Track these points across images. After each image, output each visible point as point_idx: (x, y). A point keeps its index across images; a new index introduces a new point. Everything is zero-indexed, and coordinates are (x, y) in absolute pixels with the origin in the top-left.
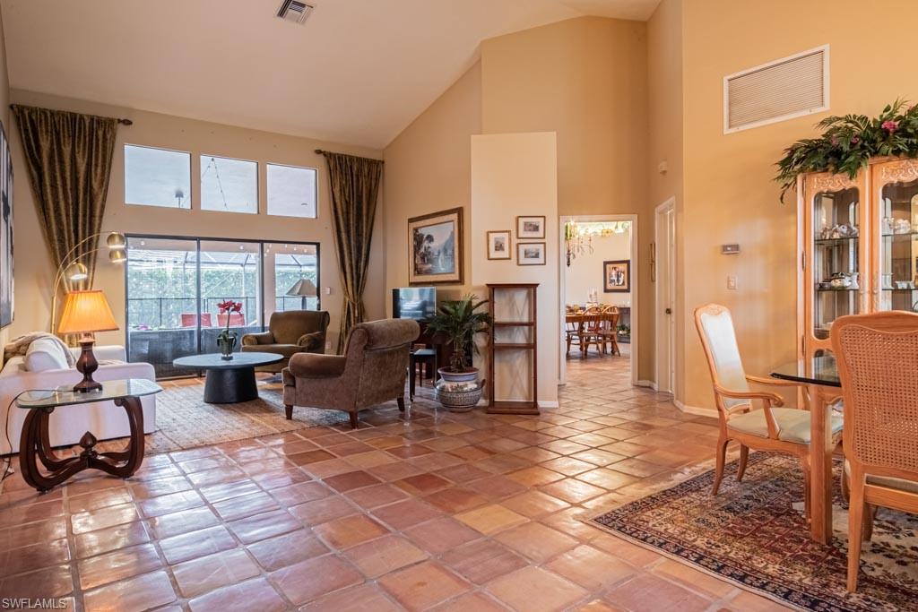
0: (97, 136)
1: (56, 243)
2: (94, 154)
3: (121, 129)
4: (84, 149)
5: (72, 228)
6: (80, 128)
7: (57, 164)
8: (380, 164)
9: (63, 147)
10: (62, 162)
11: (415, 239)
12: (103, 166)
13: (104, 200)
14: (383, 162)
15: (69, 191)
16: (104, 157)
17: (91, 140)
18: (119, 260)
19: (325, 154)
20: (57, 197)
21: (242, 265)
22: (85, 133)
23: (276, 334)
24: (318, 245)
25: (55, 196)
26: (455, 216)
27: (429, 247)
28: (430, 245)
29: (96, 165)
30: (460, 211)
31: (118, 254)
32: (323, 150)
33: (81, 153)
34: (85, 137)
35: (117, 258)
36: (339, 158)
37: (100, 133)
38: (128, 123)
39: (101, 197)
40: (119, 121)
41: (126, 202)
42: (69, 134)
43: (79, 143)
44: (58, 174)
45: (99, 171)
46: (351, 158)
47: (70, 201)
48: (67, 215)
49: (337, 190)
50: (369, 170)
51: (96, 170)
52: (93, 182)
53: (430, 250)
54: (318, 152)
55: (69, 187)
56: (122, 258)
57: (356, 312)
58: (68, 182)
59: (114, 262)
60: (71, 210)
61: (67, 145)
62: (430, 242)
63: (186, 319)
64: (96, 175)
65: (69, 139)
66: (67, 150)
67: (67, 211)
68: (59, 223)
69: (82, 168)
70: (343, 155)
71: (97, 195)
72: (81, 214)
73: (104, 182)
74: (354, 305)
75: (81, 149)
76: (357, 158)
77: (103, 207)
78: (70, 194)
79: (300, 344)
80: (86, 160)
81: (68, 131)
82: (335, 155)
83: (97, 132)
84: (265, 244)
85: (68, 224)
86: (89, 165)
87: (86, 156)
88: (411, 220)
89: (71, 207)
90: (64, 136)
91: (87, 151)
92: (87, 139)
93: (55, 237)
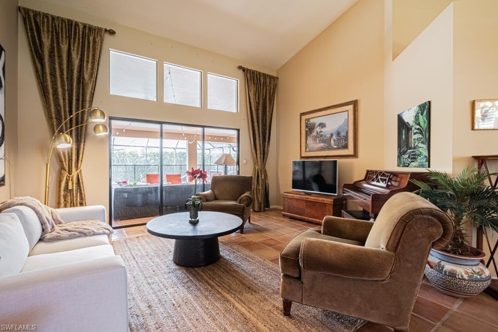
0: (89, 40)
1: (55, 120)
2: (86, 53)
3: (107, 37)
4: (78, 48)
5: (67, 109)
6: (75, 33)
7: (56, 58)
8: (276, 79)
9: (61, 45)
10: (60, 57)
11: (307, 127)
12: (93, 63)
13: (94, 89)
14: (278, 78)
15: (65, 80)
16: (94, 56)
17: (83, 43)
18: (102, 133)
19: (244, 70)
20: (56, 84)
21: (174, 149)
22: (79, 36)
23: (216, 192)
24: (238, 130)
25: (54, 83)
26: (351, 107)
27: (321, 132)
28: (322, 130)
29: (88, 62)
30: (355, 103)
31: (101, 128)
32: (243, 66)
33: (75, 51)
34: (79, 39)
35: (101, 132)
36: (252, 72)
37: (91, 38)
38: (112, 33)
39: (91, 85)
40: (106, 30)
41: (111, 93)
42: (66, 35)
43: (74, 43)
44: (57, 66)
45: (90, 66)
46: (260, 73)
47: (66, 88)
48: (64, 99)
49: (252, 93)
50: (270, 82)
51: (87, 65)
52: (85, 75)
53: (322, 133)
54: (240, 67)
55: (65, 76)
56: (103, 131)
57: (263, 176)
58: (65, 73)
59: (97, 135)
60: (67, 95)
61: (64, 43)
62: (322, 127)
63: (149, 178)
64: (87, 68)
65: (66, 39)
66: (64, 47)
67: (64, 95)
68: (57, 104)
69: (76, 63)
70: (255, 71)
71: (88, 84)
72: (74, 98)
73: (94, 75)
74: (261, 171)
75: (76, 48)
76: (263, 74)
77: (92, 95)
78: (66, 82)
79: (240, 203)
80: (79, 56)
81: (66, 33)
82: (250, 70)
83: (88, 37)
84: (205, 129)
85: (65, 106)
86: (81, 61)
87: (80, 54)
88: (302, 114)
89: (67, 93)
90: (62, 37)
91: (80, 49)
92: (81, 40)
93: (54, 116)
